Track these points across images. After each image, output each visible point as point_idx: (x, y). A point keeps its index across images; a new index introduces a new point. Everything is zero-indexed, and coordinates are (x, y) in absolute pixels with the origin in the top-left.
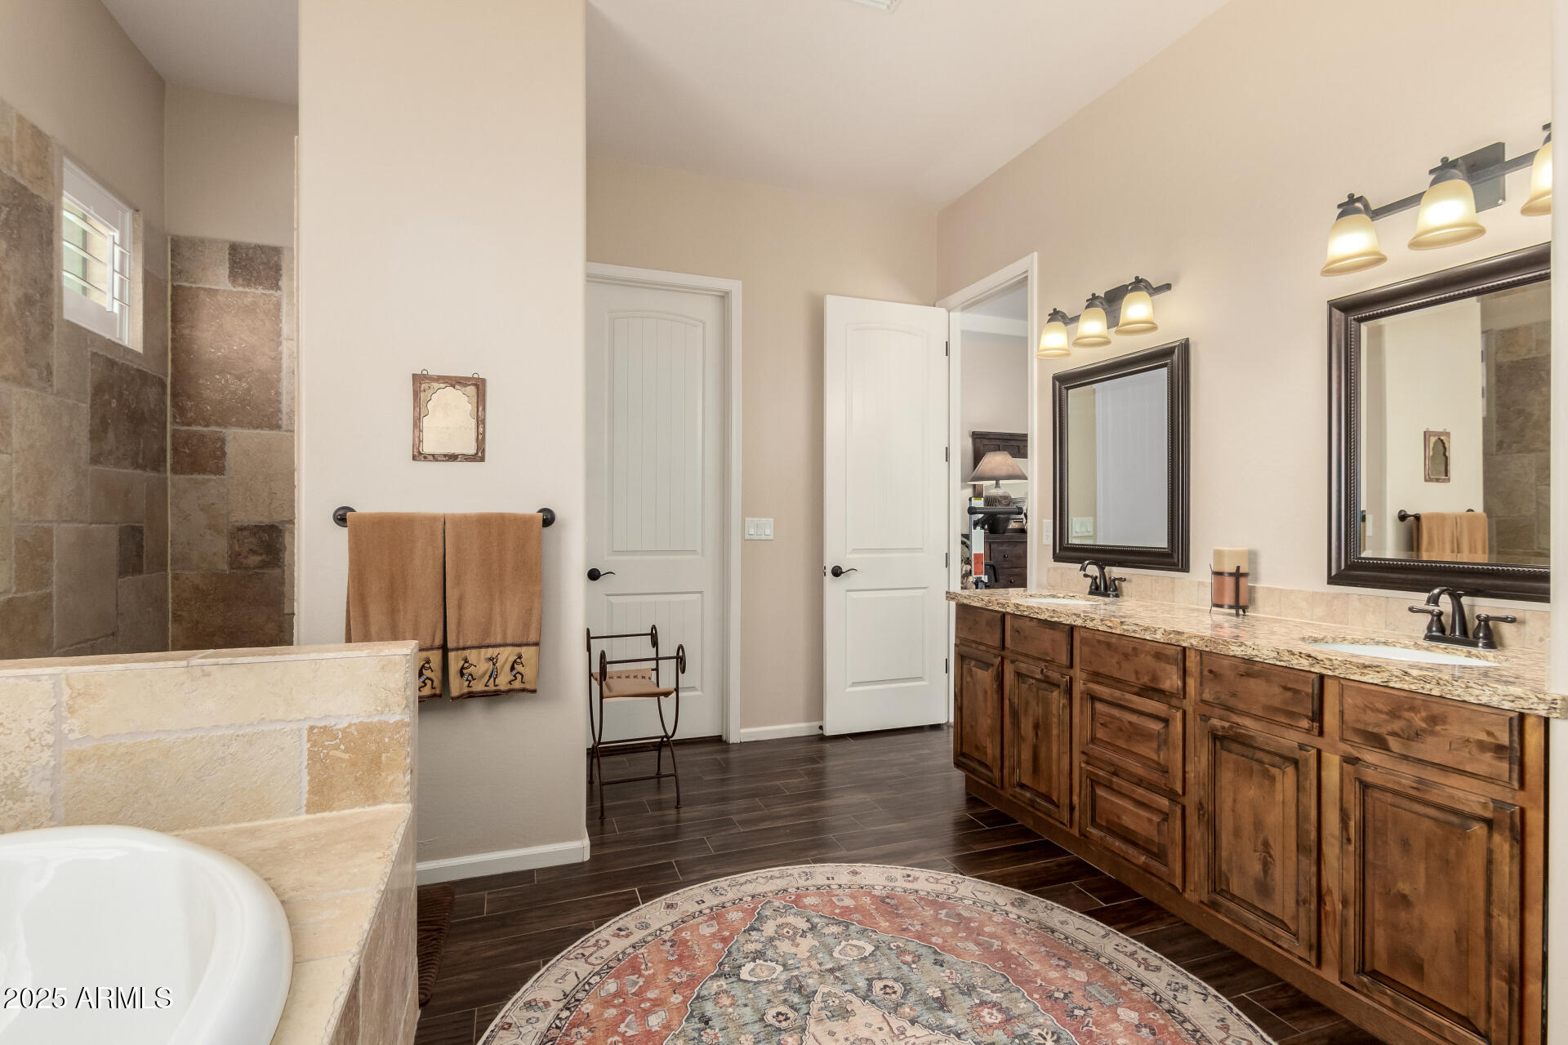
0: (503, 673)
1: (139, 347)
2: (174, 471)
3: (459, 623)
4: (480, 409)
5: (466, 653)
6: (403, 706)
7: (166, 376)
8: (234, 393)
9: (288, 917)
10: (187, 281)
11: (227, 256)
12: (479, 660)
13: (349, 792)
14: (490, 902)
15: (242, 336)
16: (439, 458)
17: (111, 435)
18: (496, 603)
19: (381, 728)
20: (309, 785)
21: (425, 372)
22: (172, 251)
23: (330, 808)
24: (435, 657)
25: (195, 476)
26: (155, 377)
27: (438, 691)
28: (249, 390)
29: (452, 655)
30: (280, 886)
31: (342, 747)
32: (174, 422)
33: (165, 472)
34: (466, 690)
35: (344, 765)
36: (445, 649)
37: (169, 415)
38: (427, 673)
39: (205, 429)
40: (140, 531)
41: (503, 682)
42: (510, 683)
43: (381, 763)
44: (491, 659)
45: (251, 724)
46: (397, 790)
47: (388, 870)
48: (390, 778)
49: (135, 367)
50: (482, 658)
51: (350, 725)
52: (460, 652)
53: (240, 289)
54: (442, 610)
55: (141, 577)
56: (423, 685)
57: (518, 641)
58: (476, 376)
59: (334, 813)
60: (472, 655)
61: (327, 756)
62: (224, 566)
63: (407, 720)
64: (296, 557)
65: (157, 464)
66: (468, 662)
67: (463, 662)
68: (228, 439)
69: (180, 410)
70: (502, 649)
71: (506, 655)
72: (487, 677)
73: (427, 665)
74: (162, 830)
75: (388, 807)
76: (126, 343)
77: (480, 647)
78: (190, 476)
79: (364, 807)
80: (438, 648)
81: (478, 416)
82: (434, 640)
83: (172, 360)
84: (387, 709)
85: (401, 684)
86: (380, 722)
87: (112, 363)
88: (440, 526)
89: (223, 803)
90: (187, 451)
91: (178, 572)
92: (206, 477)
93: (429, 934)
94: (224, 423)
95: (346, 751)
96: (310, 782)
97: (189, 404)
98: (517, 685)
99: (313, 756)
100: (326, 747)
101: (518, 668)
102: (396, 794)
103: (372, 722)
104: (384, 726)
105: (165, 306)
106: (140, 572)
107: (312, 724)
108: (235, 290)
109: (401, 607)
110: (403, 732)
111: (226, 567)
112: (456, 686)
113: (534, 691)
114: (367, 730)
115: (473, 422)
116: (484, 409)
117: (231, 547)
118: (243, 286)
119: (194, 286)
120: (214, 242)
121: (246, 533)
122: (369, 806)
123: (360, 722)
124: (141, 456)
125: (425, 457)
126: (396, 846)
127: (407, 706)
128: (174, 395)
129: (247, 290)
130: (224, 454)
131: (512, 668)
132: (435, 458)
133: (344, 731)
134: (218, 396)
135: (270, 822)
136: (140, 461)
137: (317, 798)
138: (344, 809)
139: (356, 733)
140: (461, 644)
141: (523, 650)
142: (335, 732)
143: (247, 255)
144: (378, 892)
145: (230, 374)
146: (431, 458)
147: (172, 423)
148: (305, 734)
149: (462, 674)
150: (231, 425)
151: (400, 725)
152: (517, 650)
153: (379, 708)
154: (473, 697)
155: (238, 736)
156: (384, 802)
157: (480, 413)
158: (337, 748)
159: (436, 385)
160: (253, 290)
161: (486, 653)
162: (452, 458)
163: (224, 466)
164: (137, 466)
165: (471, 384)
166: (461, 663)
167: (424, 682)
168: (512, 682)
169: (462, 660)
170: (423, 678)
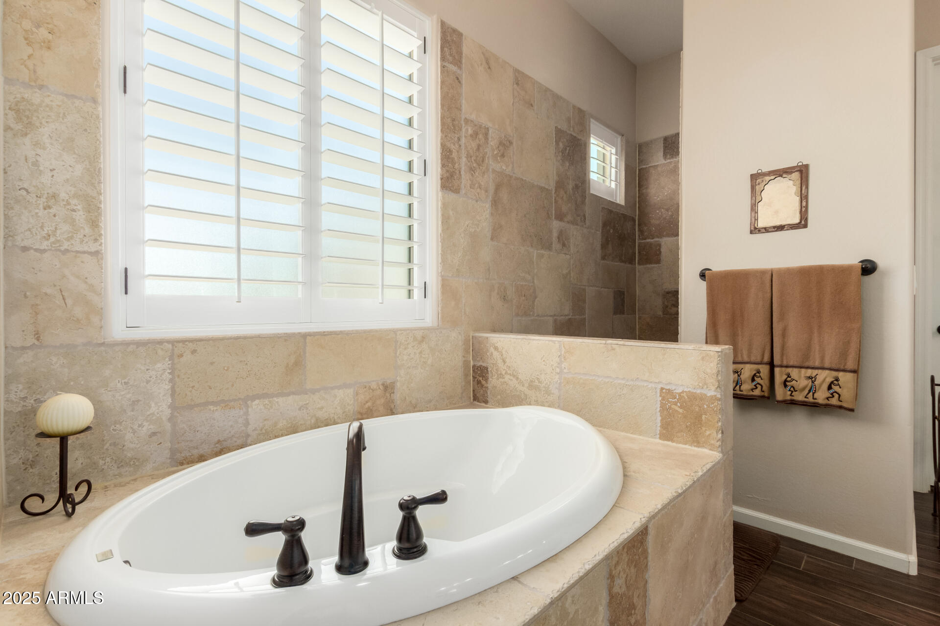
0: (820, 391)
1: (622, 203)
2: (639, 264)
3: (783, 347)
4: (804, 188)
5: (789, 370)
6: (716, 386)
7: (636, 216)
8: (665, 219)
9: (624, 483)
10: (644, 165)
11: (662, 145)
12: (800, 377)
13: (682, 433)
14: (807, 562)
15: (669, 186)
16: (770, 230)
17: (610, 246)
18: (815, 335)
19: (702, 398)
20: (661, 423)
21: (760, 171)
22: (639, 151)
23: (673, 441)
24: (765, 370)
25: (648, 266)
26: (630, 217)
27: (766, 394)
28: (672, 216)
29: (777, 370)
30: (629, 467)
31: (679, 404)
32: (639, 239)
33: (635, 264)
34: (789, 398)
35: (680, 416)
36: (772, 365)
37: (637, 235)
38: (758, 380)
39: (652, 240)
40: (624, 294)
41: (821, 396)
42: (828, 398)
43: (702, 421)
44: (810, 378)
45: (632, 380)
46: (712, 442)
47: (689, 484)
48: (708, 433)
49: (621, 212)
50: (803, 376)
51: (683, 392)
52: (784, 369)
53: (669, 161)
54: (769, 337)
55: (624, 316)
56: (755, 387)
57: (834, 366)
58: (800, 164)
59: (674, 444)
60: (794, 373)
61: (670, 407)
62: (660, 313)
63: (719, 396)
64: (679, 300)
65: (631, 261)
66: (790, 377)
68: (663, 244)
69: (641, 231)
70: (820, 371)
71: (824, 377)
72: (806, 391)
73: (758, 374)
74: (594, 425)
75: (705, 451)
76: (618, 202)
77: (801, 367)
78: (645, 266)
79: (692, 446)
80: (766, 364)
81: (801, 194)
82: (763, 355)
83: (638, 207)
84: (706, 386)
85: (715, 371)
86: (701, 394)
87: (610, 212)
88: (770, 277)
89: (620, 420)
90: (645, 253)
91: (641, 315)
92: (653, 265)
93: (754, 560)
94: (661, 236)
95: (681, 407)
96: (661, 420)
97: (645, 228)
98: (834, 401)
99: (662, 406)
100: (669, 402)
101: (836, 388)
102: (712, 444)
103: (696, 393)
104: (704, 397)
105: (636, 180)
106: (623, 313)
107: (663, 386)
108: (666, 162)
109: (740, 333)
110: (716, 404)
111: (661, 313)
112: (781, 393)
113: (852, 410)
114: (693, 397)
115: (798, 199)
116: (807, 188)
117: (663, 303)
118: (670, 159)
119: (647, 166)
120: (656, 140)
121: (670, 295)
122: (694, 446)
123: (689, 391)
124: (623, 256)
125: (759, 231)
126: (700, 474)
127: (719, 387)
128: (639, 225)
129: (672, 160)
130: (660, 252)
131: (830, 388)
132: (766, 230)
133: (680, 394)
134: (657, 222)
135: (641, 437)
136: (623, 259)
137: (665, 432)
138: (679, 443)
139: (686, 398)
140: (785, 363)
141: (841, 375)
142: (675, 394)
143: (671, 141)
144: (675, 492)
145: (663, 209)
146: (764, 231)
147: (638, 240)
148: (658, 391)
149: (785, 386)
150: (664, 236)
151: (713, 399)
152: (835, 374)
153: (701, 385)
154: (795, 404)
155: (627, 385)
156: (703, 447)
157: (803, 192)
158: (676, 404)
159: (767, 178)
160: (675, 159)
161: (806, 373)
162: (780, 228)
163: (660, 259)
164: (622, 261)
165: (796, 171)
166: (785, 377)
167: (755, 386)
168: (829, 399)
169: (786, 375)
170: (755, 383)
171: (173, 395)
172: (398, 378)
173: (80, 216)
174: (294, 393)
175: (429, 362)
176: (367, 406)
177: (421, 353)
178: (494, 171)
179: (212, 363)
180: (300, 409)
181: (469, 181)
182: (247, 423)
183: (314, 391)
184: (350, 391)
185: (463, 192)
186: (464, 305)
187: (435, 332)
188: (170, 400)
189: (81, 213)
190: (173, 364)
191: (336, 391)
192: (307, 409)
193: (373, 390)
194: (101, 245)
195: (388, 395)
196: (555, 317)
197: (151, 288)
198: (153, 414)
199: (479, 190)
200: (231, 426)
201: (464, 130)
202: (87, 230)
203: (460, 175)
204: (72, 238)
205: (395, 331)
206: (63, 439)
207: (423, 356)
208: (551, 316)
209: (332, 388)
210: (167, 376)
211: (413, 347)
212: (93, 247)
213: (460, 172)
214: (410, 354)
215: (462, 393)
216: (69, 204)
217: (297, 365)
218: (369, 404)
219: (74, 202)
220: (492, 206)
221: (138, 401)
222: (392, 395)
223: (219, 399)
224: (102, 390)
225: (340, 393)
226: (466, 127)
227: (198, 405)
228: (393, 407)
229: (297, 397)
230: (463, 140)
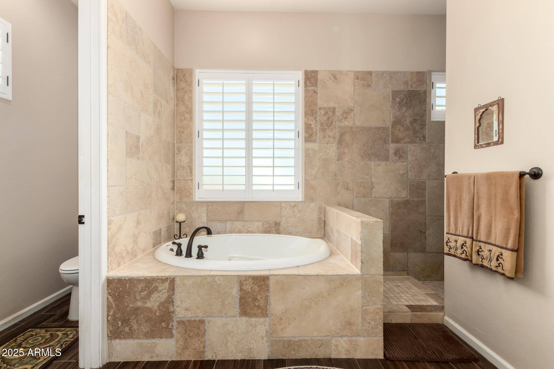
4: (500, 116)
5: (481, 244)
6: (360, 239)
13: (354, 261)
16: (483, 146)
21: (479, 106)
23: (352, 264)
29: (475, 243)
31: (354, 246)
34: (480, 263)
35: (354, 252)
36: (472, 239)
38: (465, 248)
43: (357, 255)
44: (489, 251)
45: (347, 232)
46: (359, 266)
48: (358, 262)
51: (355, 240)
52: (477, 243)
54: (472, 220)
56: (463, 253)
57: (500, 245)
58: (500, 98)
60: (484, 246)
66: (481, 249)
67: (479, 248)
70: (494, 247)
71: (495, 251)
72: (488, 260)
73: (465, 244)
77: (486, 243)
80: (470, 238)
81: (499, 120)
82: (468, 233)
85: (359, 231)
88: (474, 179)
95: (354, 248)
96: (351, 253)
99: (351, 246)
101: (501, 260)
107: (351, 237)
110: (360, 248)
112: (475, 259)
114: (356, 243)
115: (498, 124)
116: (502, 115)
125: (478, 147)
131: (498, 259)
132: (481, 146)
137: (351, 259)
140: (478, 239)
141: (503, 251)
144: (298, 274)
149: (479, 254)
151: (359, 245)
152: (500, 250)
153: (357, 237)
154: (483, 267)
155: (346, 235)
156: (357, 268)
159: (482, 110)
161: (487, 247)
162: (489, 145)
165: (496, 104)
166: (478, 248)
167: (463, 251)
168: (497, 267)
169: (479, 247)
170: (463, 250)
171: (207, 216)
172: (282, 221)
173: (188, 171)
174: (240, 221)
175: (298, 216)
176: (268, 229)
177: (293, 212)
178: (339, 127)
179: (217, 209)
180: (242, 226)
181: (322, 136)
182: (226, 228)
183: (247, 221)
184: (261, 223)
185: (318, 141)
186: (319, 192)
187: (301, 204)
188: (206, 218)
189: (189, 170)
190: (207, 208)
191: (255, 222)
192: (245, 227)
193: (270, 224)
194: (192, 177)
195: (277, 226)
196: (391, 199)
197: (205, 187)
198: (203, 221)
199: (328, 138)
200: (222, 228)
201: (319, 113)
202: (190, 174)
203: (317, 134)
204: (187, 176)
205: (281, 202)
206: (180, 223)
207: (295, 213)
208: (388, 198)
209: (254, 221)
210: (206, 211)
211: (289, 209)
212: (190, 178)
213: (316, 133)
214: (288, 212)
215: (317, 232)
216: (186, 168)
217: (241, 212)
218: (269, 229)
219: (187, 168)
220: (338, 144)
221: (199, 217)
222: (279, 227)
223: (219, 219)
224: (192, 213)
225: (257, 223)
226: (320, 112)
227: (213, 220)
228: (279, 232)
229: (241, 222)
230: (318, 118)
